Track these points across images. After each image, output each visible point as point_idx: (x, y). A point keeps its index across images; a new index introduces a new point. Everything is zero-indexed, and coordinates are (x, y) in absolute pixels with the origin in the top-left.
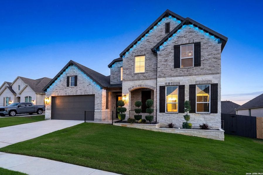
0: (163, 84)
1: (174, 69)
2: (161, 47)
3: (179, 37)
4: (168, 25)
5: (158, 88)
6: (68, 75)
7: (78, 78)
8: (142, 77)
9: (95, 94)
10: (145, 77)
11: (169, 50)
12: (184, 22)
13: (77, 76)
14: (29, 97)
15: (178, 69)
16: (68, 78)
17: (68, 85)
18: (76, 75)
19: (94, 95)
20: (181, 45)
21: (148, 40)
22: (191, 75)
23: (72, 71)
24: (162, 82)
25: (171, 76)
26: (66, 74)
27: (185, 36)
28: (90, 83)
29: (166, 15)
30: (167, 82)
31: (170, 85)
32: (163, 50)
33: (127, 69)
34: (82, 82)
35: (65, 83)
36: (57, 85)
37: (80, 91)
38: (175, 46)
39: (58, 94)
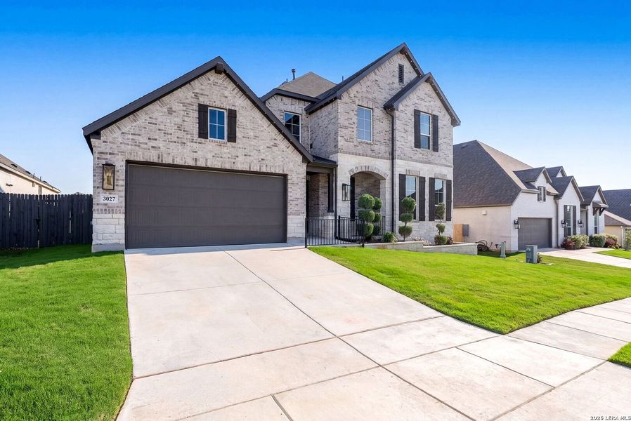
0: (403, 172)
1: (414, 149)
4: (401, 68)
5: (397, 178)
6: (203, 101)
7: (241, 120)
9: (289, 173)
10: (373, 151)
11: (409, 115)
13: (235, 111)
15: (418, 149)
16: (203, 109)
17: (202, 134)
18: (233, 108)
19: (287, 175)
20: (421, 112)
21: (377, 82)
22: (430, 162)
23: (218, 93)
24: (401, 167)
25: (411, 159)
26: (196, 95)
28: (276, 142)
29: (403, 51)
30: (408, 168)
33: (346, 128)
34: (251, 134)
35: (193, 125)
36: (154, 121)
37: (247, 159)
38: (415, 111)
39: (161, 156)
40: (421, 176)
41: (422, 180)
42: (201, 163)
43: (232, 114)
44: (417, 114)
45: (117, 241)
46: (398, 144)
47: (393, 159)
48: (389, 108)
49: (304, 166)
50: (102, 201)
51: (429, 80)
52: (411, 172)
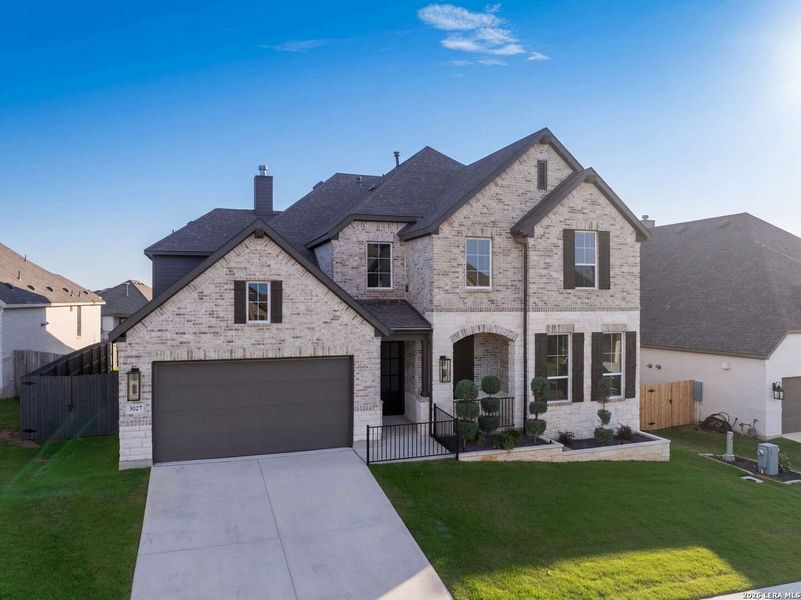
0: (542, 329)
1: (564, 291)
2: (538, 229)
3: (573, 210)
4: (542, 167)
5: (531, 341)
6: (240, 276)
7: (286, 290)
9: (355, 354)
10: (492, 302)
12: (584, 177)
13: (281, 282)
15: (571, 291)
16: (239, 286)
17: (240, 318)
18: (278, 279)
19: (353, 357)
20: (577, 230)
21: (500, 197)
23: (260, 263)
24: (539, 322)
25: (558, 308)
26: (231, 271)
27: (583, 211)
28: (336, 314)
29: (544, 140)
30: (551, 322)
31: (557, 330)
32: (541, 237)
33: (446, 274)
34: (302, 308)
35: (227, 309)
36: (182, 311)
37: (298, 343)
38: (565, 231)
39: (190, 352)
40: (576, 331)
41: (579, 338)
42: (238, 355)
43: (277, 287)
44: (569, 236)
45: (143, 457)
46: (532, 288)
47: (525, 311)
48: (520, 232)
49: (378, 342)
50: (128, 412)
51: (592, 178)
52: (557, 328)
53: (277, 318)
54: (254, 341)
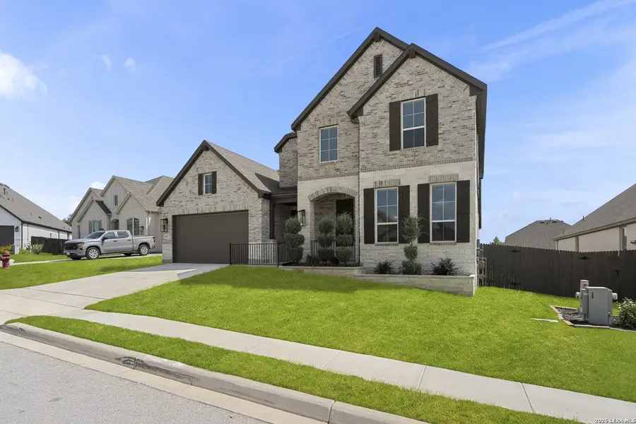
0: (370, 185)
1: (391, 153)
2: (367, 109)
3: (398, 85)
4: (378, 60)
5: (362, 194)
6: (200, 172)
7: (219, 177)
8: (333, 172)
9: (249, 209)
10: (337, 170)
11: (379, 113)
12: (407, 52)
13: (216, 172)
14: (135, 219)
15: (398, 152)
16: (200, 177)
17: (200, 193)
18: (215, 170)
19: (248, 211)
20: (403, 101)
21: (342, 93)
22: (420, 164)
24: (368, 179)
26: (197, 170)
27: (410, 83)
28: (239, 186)
29: (376, 38)
31: (384, 185)
32: (369, 114)
34: (225, 185)
35: (196, 189)
37: (223, 204)
38: (391, 104)
39: (183, 210)
40: (402, 184)
41: (405, 191)
42: (200, 211)
43: (214, 175)
45: (170, 258)
52: (384, 183)
53: (214, 191)
54: (206, 204)
